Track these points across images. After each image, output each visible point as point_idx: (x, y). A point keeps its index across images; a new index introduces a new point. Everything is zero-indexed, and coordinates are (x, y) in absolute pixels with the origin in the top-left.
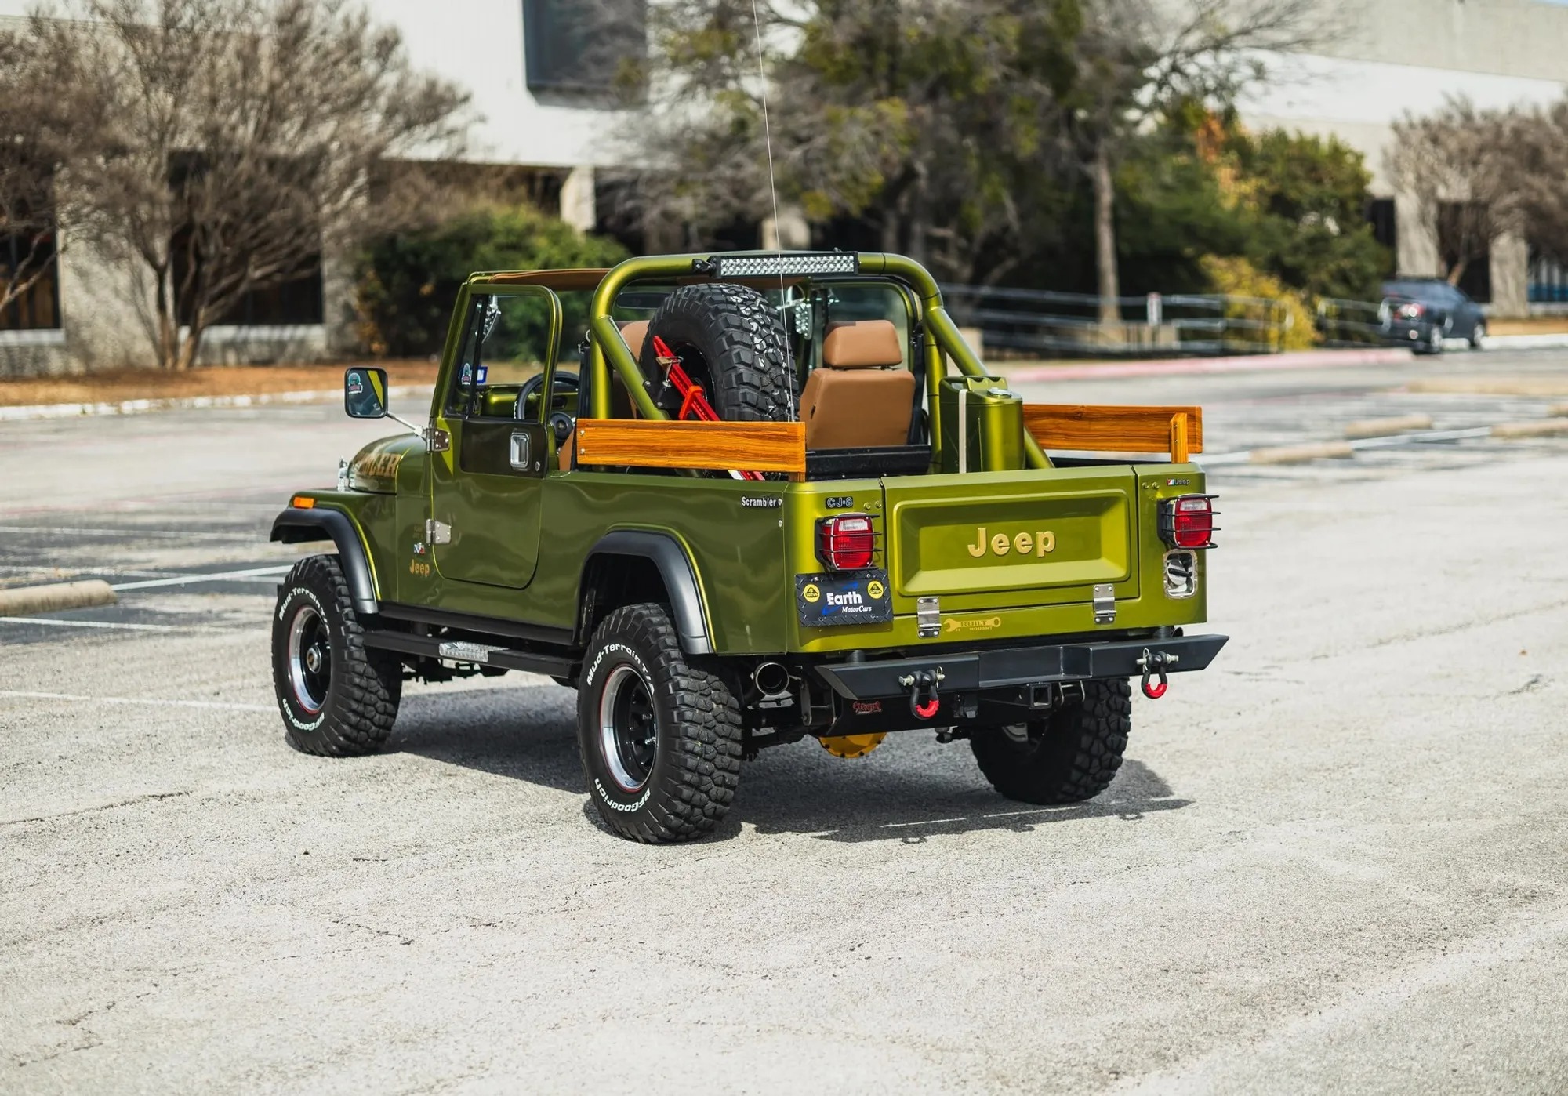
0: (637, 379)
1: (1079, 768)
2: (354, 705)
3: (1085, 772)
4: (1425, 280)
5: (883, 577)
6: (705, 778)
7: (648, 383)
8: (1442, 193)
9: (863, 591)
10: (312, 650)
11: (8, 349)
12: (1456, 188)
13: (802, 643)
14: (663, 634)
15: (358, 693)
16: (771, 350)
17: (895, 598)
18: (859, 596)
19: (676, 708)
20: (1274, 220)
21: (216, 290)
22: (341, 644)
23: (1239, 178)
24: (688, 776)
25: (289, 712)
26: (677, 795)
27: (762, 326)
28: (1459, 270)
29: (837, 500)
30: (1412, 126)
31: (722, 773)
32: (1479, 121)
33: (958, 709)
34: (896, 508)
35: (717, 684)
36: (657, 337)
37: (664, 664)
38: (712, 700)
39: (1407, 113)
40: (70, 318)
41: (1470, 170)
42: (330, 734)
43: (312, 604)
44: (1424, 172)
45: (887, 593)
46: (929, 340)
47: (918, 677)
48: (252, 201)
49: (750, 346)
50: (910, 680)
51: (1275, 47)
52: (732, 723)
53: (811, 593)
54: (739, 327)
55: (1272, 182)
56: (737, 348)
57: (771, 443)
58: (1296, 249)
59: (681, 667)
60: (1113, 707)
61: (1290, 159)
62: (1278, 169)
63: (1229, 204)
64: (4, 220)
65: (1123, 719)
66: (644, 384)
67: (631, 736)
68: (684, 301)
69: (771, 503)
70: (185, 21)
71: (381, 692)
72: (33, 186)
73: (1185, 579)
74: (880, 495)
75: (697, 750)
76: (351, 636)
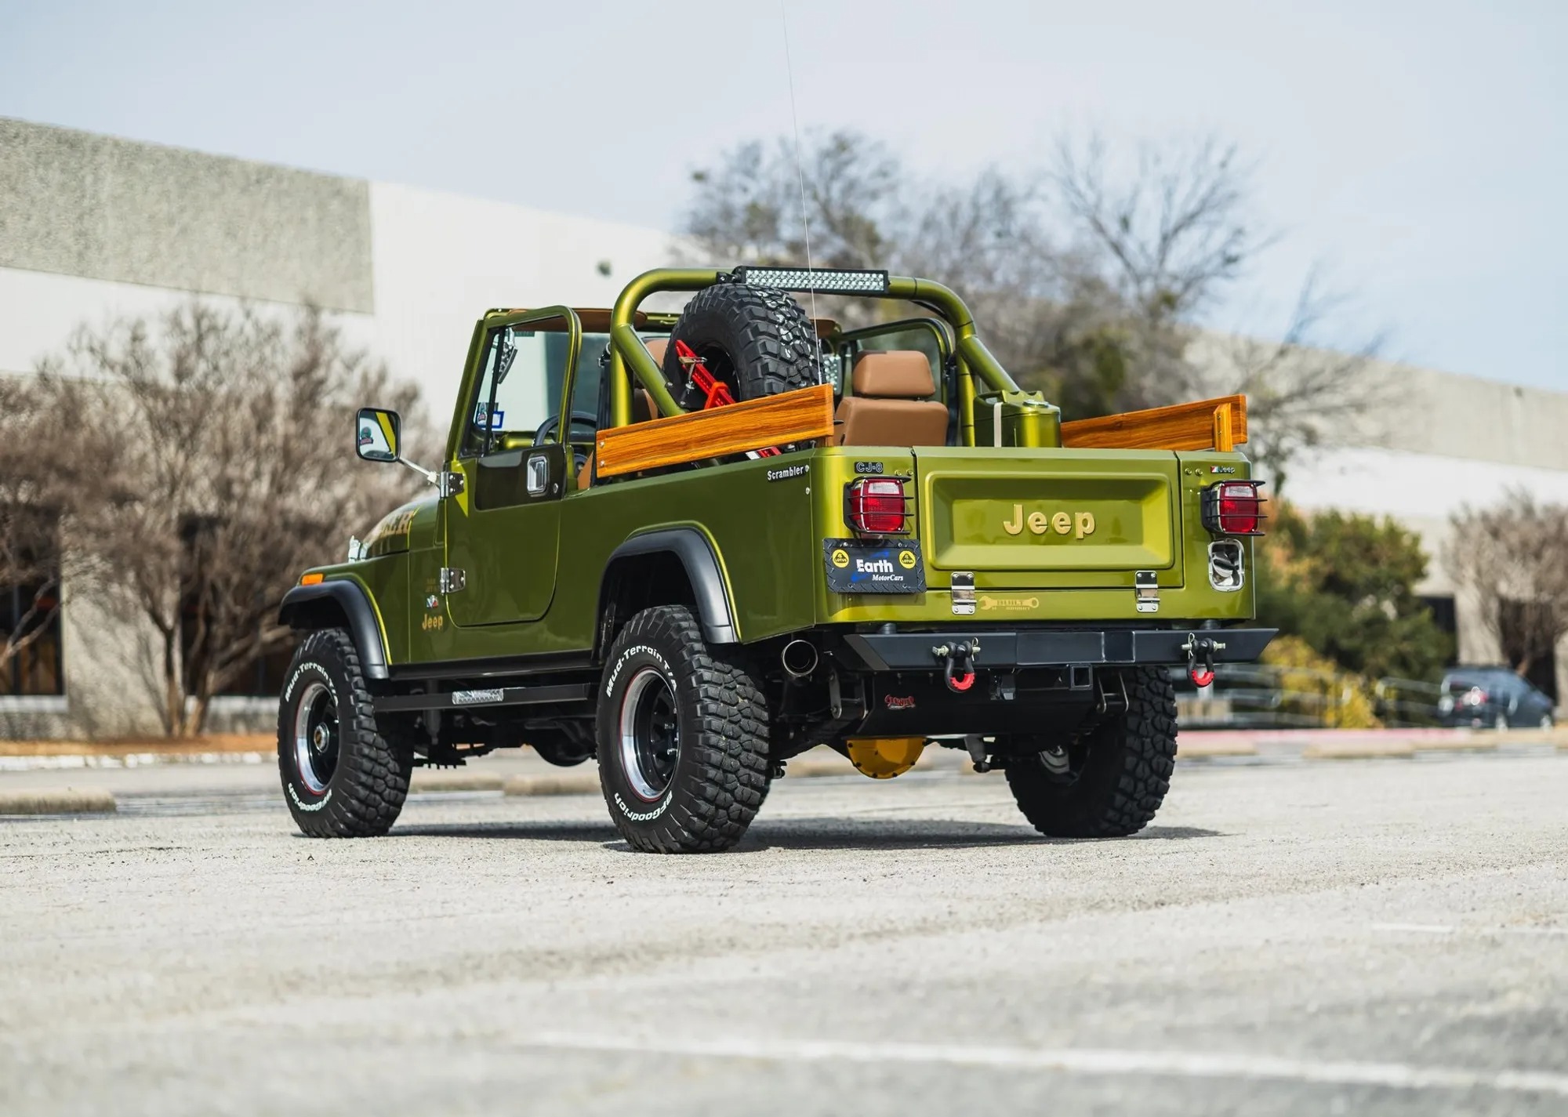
0: (660, 382)
1: (1123, 792)
2: (363, 778)
3: (1130, 797)
4: (1487, 668)
5: (915, 547)
6: (729, 775)
7: (670, 384)
8: (1503, 588)
9: (894, 560)
10: (320, 727)
11: (8, 716)
12: (1518, 585)
13: (831, 613)
14: (686, 629)
15: (367, 765)
16: (798, 342)
17: (927, 569)
18: (890, 565)
19: (700, 701)
20: (1328, 600)
21: (226, 655)
22: (349, 713)
23: (1293, 558)
24: (712, 773)
25: (295, 796)
26: (701, 793)
27: (789, 319)
28: (1523, 667)
29: (866, 464)
30: (1470, 519)
31: (747, 771)
32: (1539, 514)
33: (995, 690)
34: (928, 478)
35: (742, 678)
36: (680, 341)
37: (687, 658)
38: (738, 694)
39: (1466, 507)
40: (74, 684)
41: (1532, 564)
42: (337, 811)
43: (321, 679)
44: (1485, 566)
45: (920, 561)
46: (963, 368)
47: (953, 647)
48: (265, 557)
49: (776, 337)
50: (944, 650)
51: (1325, 412)
52: (758, 719)
53: (840, 559)
54: (765, 319)
55: (1326, 561)
56: (763, 339)
57: (797, 411)
58: (1352, 633)
59: (705, 660)
60: (1159, 727)
61: (1344, 539)
62: (1332, 549)
63: (1282, 584)
64: (6, 571)
65: (1169, 741)
66: (666, 386)
67: (652, 748)
68: (707, 300)
69: (798, 470)
70: (198, 375)
71: (392, 765)
72: (38, 534)
73: (1231, 572)
74: (912, 464)
75: (722, 744)
76: (361, 705)
